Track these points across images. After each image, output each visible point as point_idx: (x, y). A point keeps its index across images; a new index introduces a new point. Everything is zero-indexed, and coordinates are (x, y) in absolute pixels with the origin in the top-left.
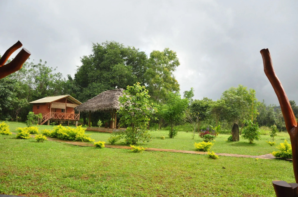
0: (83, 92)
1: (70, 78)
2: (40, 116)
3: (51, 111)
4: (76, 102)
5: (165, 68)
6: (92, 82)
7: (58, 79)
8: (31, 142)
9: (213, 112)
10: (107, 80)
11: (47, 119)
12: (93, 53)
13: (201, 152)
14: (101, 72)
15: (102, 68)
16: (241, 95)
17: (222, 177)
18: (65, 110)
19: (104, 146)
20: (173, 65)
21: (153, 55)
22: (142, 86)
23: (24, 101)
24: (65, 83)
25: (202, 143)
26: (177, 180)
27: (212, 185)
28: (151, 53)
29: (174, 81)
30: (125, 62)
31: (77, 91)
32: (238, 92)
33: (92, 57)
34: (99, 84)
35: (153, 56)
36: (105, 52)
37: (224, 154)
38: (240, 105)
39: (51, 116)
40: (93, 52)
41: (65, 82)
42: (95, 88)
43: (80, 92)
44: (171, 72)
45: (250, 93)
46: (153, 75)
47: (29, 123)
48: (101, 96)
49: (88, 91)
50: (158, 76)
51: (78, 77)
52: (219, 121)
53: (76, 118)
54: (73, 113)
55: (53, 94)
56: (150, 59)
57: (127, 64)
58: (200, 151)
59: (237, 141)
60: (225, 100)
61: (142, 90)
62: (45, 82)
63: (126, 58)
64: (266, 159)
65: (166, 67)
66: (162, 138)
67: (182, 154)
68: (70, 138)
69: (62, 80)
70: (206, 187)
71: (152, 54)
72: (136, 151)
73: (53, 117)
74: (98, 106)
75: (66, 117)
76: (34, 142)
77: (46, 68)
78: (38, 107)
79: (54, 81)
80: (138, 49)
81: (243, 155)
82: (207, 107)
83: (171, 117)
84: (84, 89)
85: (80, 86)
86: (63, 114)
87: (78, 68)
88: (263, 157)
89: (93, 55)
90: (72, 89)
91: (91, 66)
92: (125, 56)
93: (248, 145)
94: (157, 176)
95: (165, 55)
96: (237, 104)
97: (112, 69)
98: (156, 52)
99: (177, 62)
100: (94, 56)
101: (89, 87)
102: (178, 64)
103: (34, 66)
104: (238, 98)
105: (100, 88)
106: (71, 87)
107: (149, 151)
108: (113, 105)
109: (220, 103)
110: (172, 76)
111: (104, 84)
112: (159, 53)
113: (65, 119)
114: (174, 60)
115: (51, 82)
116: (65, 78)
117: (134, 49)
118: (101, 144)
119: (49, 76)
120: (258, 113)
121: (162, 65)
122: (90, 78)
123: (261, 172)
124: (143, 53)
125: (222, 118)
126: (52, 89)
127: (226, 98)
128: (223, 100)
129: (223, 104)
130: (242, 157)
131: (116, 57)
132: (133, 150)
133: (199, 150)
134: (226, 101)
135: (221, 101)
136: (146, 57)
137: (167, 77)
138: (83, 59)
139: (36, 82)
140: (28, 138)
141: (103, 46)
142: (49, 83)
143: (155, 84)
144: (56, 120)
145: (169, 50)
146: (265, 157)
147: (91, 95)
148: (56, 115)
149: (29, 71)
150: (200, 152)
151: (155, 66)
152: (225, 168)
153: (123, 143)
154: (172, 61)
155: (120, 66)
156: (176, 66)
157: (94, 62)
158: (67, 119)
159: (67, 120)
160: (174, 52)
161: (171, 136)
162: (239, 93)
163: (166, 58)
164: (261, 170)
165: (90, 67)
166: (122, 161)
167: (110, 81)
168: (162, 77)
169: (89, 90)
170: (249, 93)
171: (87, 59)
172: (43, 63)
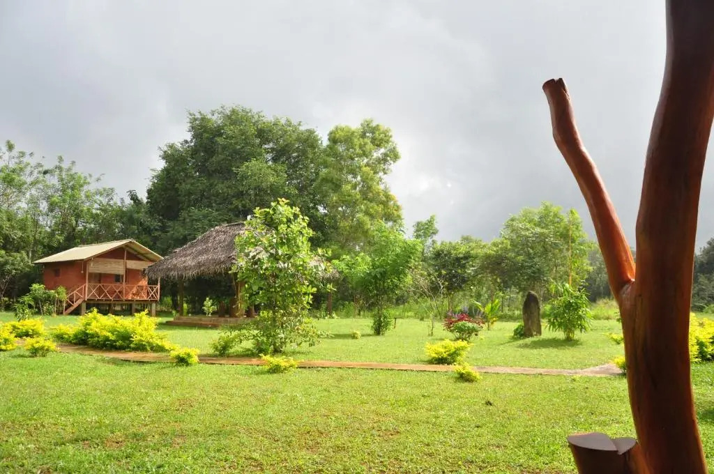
0: (168, 232)
1: (134, 198)
2: (62, 293)
3: (87, 281)
4: (149, 256)
5: (365, 166)
6: (188, 206)
7: (104, 201)
8: (15, 357)
9: (483, 268)
10: (226, 199)
11: (79, 302)
12: (189, 136)
13: (441, 366)
14: (212, 181)
15: (212, 171)
16: (547, 225)
17: (478, 427)
18: (123, 276)
19: (195, 359)
20: (384, 160)
21: (335, 137)
22: (292, 208)
23: (18, 258)
24: (123, 212)
25: (443, 343)
26: (359, 440)
27: (448, 448)
28: (331, 133)
29: (388, 197)
30: (269, 156)
31: (152, 230)
32: (541, 218)
33: (188, 147)
34: (205, 211)
35: (334, 140)
36: (218, 132)
37: (498, 369)
38: (546, 251)
39: (90, 291)
40: (190, 133)
41: (124, 209)
42: (196, 220)
43: (160, 233)
44: (379, 176)
45: (569, 221)
46: (337, 184)
47: (21, 310)
48: (206, 240)
49: (181, 229)
50: (349, 187)
51: (156, 195)
52: (500, 290)
53: (152, 296)
54: (144, 283)
55: (95, 238)
56: (328, 146)
57: (275, 160)
58: (439, 363)
59: (536, 335)
60: (508, 239)
61: (292, 218)
62: (74, 211)
63: (271, 145)
64: (598, 376)
65: (367, 165)
66: (353, 336)
67: (391, 372)
68: (118, 344)
69: (115, 203)
70: (430, 455)
71: (333, 135)
72: (276, 370)
73: (94, 295)
74: (199, 263)
75: (127, 294)
76: (22, 356)
77: (76, 176)
78: (57, 273)
79: (96, 206)
80: (299, 125)
81: (543, 368)
82: (467, 257)
83: (376, 283)
84: (170, 223)
85: (161, 217)
86: (119, 287)
87: (155, 174)
88: (592, 372)
89: (189, 140)
90: (141, 224)
91: (186, 169)
92: (268, 141)
93: (562, 345)
94: (308, 432)
95: (363, 135)
96: (539, 249)
97: (237, 174)
98: (342, 130)
99: (393, 151)
100: (193, 144)
101: (181, 219)
102: (393, 155)
103: (45, 172)
104: (542, 234)
105: (210, 221)
106: (138, 219)
107: (309, 368)
108: (234, 259)
109: (498, 246)
110: (381, 187)
111: (217, 210)
112: (349, 132)
113: (125, 298)
114: (386, 148)
115: (89, 209)
116: (121, 199)
117: (289, 123)
118: (189, 355)
119: (83, 195)
120: (591, 268)
121: (358, 160)
122: (185, 196)
123: (580, 409)
124: (311, 132)
125: (504, 282)
126: (92, 226)
127: (512, 235)
128: (506, 239)
129: (506, 250)
130: (541, 374)
131: (247, 144)
132: (267, 368)
133: (436, 360)
134: (512, 240)
135: (503, 243)
136: (320, 142)
137: (369, 188)
138: (165, 152)
139: (51, 210)
140: (10, 347)
141: (214, 118)
142: (82, 211)
143: (342, 207)
144: (101, 302)
145: (374, 124)
146: (597, 372)
147: (188, 237)
148: (100, 291)
149: (33, 184)
150: (438, 366)
151: (341, 164)
152: (491, 404)
153: (249, 350)
154: (382, 150)
155: (255, 165)
156: (392, 162)
157: (193, 158)
158: (130, 298)
159: (129, 300)
160: (386, 128)
161: (379, 329)
162: (543, 220)
163: (365, 144)
164: (582, 404)
165: (184, 170)
166: (232, 395)
167: (232, 204)
168: (358, 188)
169: (182, 227)
170: (566, 220)
171: (177, 150)
172: (65, 165)
